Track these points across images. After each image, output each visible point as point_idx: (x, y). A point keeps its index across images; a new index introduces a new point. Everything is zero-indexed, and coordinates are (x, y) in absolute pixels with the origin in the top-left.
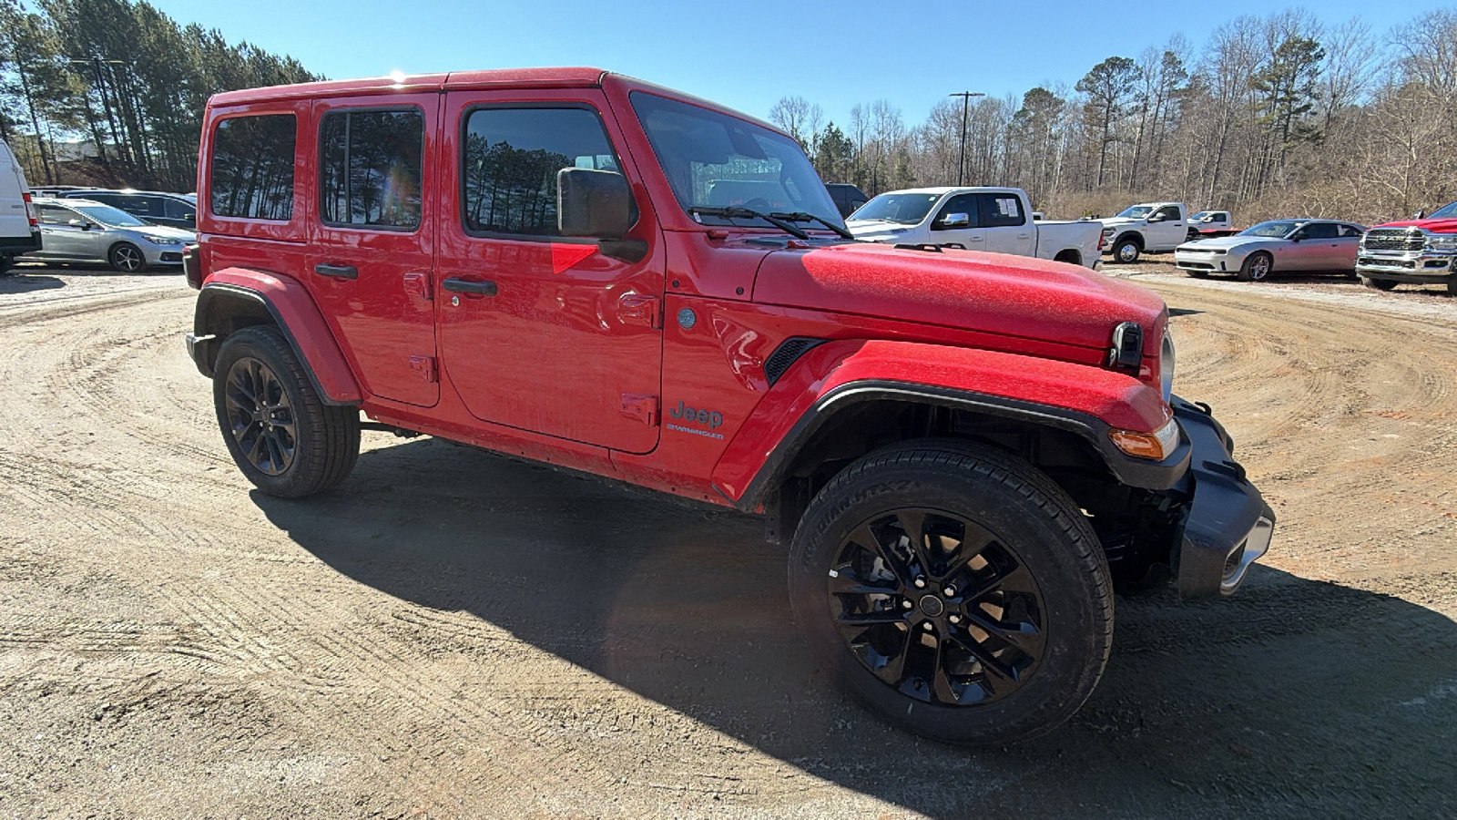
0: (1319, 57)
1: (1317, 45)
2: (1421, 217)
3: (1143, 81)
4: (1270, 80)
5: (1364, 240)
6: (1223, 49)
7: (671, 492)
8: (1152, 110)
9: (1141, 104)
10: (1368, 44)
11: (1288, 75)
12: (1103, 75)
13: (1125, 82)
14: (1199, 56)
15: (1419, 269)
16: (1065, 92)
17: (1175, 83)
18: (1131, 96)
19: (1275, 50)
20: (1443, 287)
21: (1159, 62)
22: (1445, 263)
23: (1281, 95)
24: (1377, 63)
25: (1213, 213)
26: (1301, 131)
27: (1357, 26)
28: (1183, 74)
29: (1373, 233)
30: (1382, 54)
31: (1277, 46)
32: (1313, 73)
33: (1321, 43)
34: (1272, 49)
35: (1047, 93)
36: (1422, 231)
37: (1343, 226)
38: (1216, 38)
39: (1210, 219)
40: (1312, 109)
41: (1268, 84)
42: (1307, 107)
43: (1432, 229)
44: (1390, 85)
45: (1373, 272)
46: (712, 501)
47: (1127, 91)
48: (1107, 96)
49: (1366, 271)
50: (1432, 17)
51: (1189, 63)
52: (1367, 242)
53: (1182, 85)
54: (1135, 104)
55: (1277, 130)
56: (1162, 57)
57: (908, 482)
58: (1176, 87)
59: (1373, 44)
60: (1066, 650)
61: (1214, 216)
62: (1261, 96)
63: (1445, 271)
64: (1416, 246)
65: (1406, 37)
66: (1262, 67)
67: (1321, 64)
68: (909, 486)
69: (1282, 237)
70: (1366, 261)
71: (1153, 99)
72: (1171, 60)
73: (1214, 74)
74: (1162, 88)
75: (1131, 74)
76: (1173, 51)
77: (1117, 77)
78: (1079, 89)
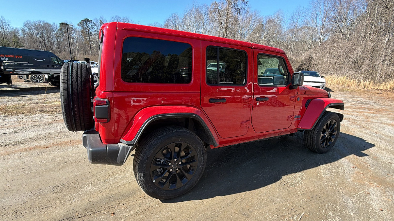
3: (96, 26)
12: (85, 23)
13: (91, 26)
16: (73, 25)
18: (94, 30)
21: (99, 22)
35: (67, 25)
47: (93, 28)
54: (95, 32)
75: (92, 24)
76: (102, 20)
77: (89, 24)
78: (78, 25)
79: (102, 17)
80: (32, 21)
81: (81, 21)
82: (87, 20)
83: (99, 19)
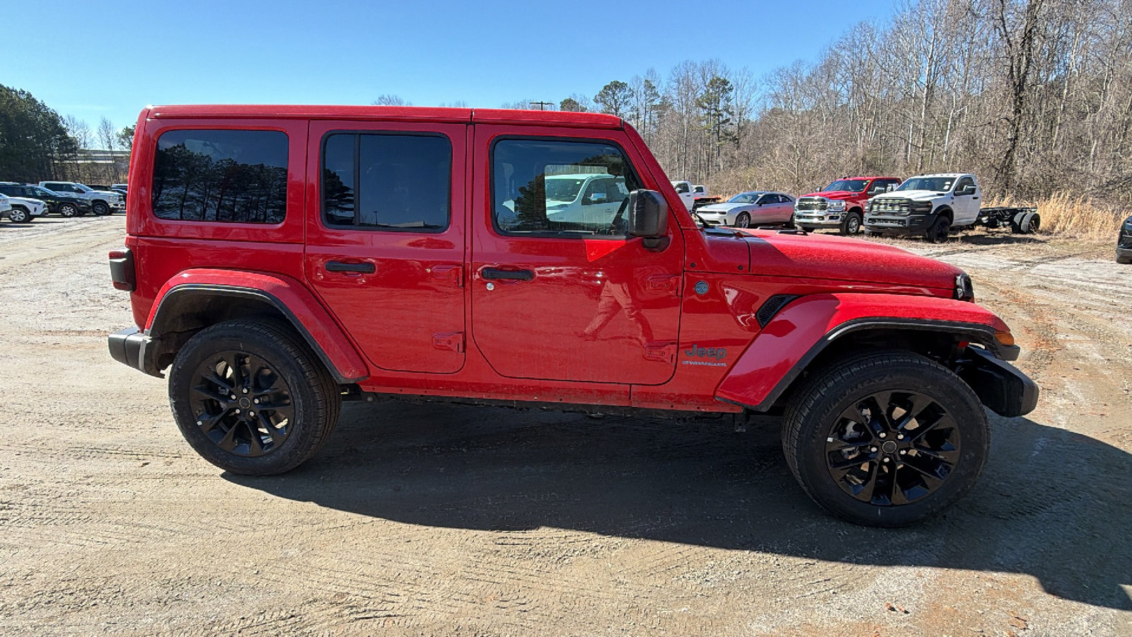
0: (731, 89)
1: (728, 82)
2: (820, 191)
3: (634, 98)
4: (706, 102)
5: (797, 204)
6: (678, 81)
7: (670, 408)
8: (642, 118)
9: (635, 114)
10: (753, 84)
11: (715, 100)
12: (610, 92)
13: (624, 98)
14: (666, 86)
15: (827, 221)
16: (587, 102)
17: (653, 100)
18: (629, 108)
19: (707, 84)
20: (837, 230)
21: (642, 86)
22: (837, 217)
23: (713, 112)
24: (759, 96)
25: (696, 186)
26: (727, 134)
27: (747, 73)
28: (656, 94)
29: (801, 200)
30: (761, 90)
31: (708, 82)
32: (728, 100)
33: (730, 81)
34: (705, 83)
35: (575, 103)
36: (825, 199)
37: (782, 196)
38: (674, 74)
39: (695, 190)
40: (731, 121)
41: (706, 104)
42: (728, 120)
43: (830, 198)
44: (765, 109)
45: (805, 223)
46: (703, 410)
47: (626, 104)
48: (614, 107)
49: (800, 223)
50: (781, 70)
51: (659, 88)
52: (799, 206)
53: (657, 102)
54: (631, 113)
55: (713, 134)
56: (643, 83)
57: (886, 375)
58: (654, 103)
59: (756, 84)
60: (973, 455)
61: (696, 188)
62: (703, 112)
63: (838, 222)
64: (823, 208)
65: (770, 81)
66: (701, 94)
67: (732, 94)
68: (886, 378)
69: (753, 203)
70: (799, 217)
71: (642, 111)
72: (649, 86)
73: (675, 96)
74: (646, 103)
75: (626, 93)
76: (649, 80)
77: (619, 95)
78: (596, 101)
79: (651, 72)
80: (512, 104)
81: (602, 89)
82: (617, 86)
83: (642, 77)
